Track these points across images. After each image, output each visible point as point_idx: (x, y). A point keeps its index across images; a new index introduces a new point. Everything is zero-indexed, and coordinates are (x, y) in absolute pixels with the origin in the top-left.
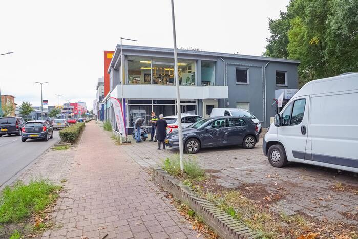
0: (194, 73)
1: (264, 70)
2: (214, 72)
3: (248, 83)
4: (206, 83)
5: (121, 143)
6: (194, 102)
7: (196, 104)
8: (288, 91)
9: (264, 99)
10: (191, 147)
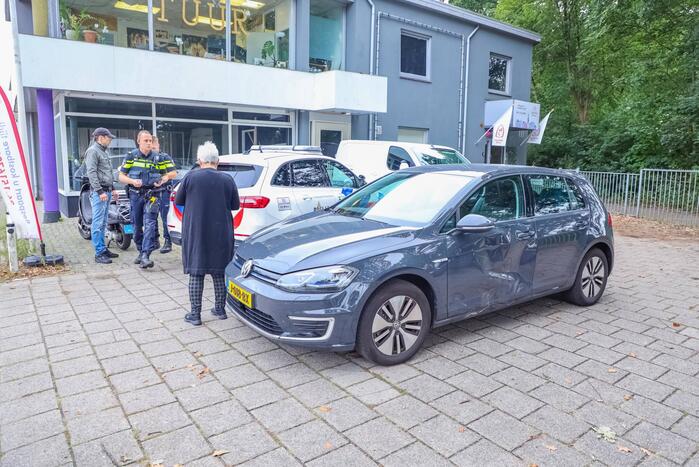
0: (287, 32)
1: (466, 44)
2: (342, 36)
3: (428, 78)
4: (318, 64)
5: (14, 267)
6: (286, 119)
7: (292, 124)
8: (520, 107)
9: (462, 123)
10: (391, 329)
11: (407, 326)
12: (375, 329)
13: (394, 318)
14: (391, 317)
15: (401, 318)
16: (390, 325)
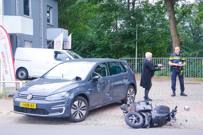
9: (41, 39)
10: (77, 111)
11: (82, 109)
12: (72, 113)
13: (77, 108)
14: (76, 108)
15: (79, 107)
16: (76, 110)
